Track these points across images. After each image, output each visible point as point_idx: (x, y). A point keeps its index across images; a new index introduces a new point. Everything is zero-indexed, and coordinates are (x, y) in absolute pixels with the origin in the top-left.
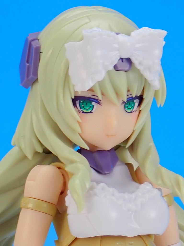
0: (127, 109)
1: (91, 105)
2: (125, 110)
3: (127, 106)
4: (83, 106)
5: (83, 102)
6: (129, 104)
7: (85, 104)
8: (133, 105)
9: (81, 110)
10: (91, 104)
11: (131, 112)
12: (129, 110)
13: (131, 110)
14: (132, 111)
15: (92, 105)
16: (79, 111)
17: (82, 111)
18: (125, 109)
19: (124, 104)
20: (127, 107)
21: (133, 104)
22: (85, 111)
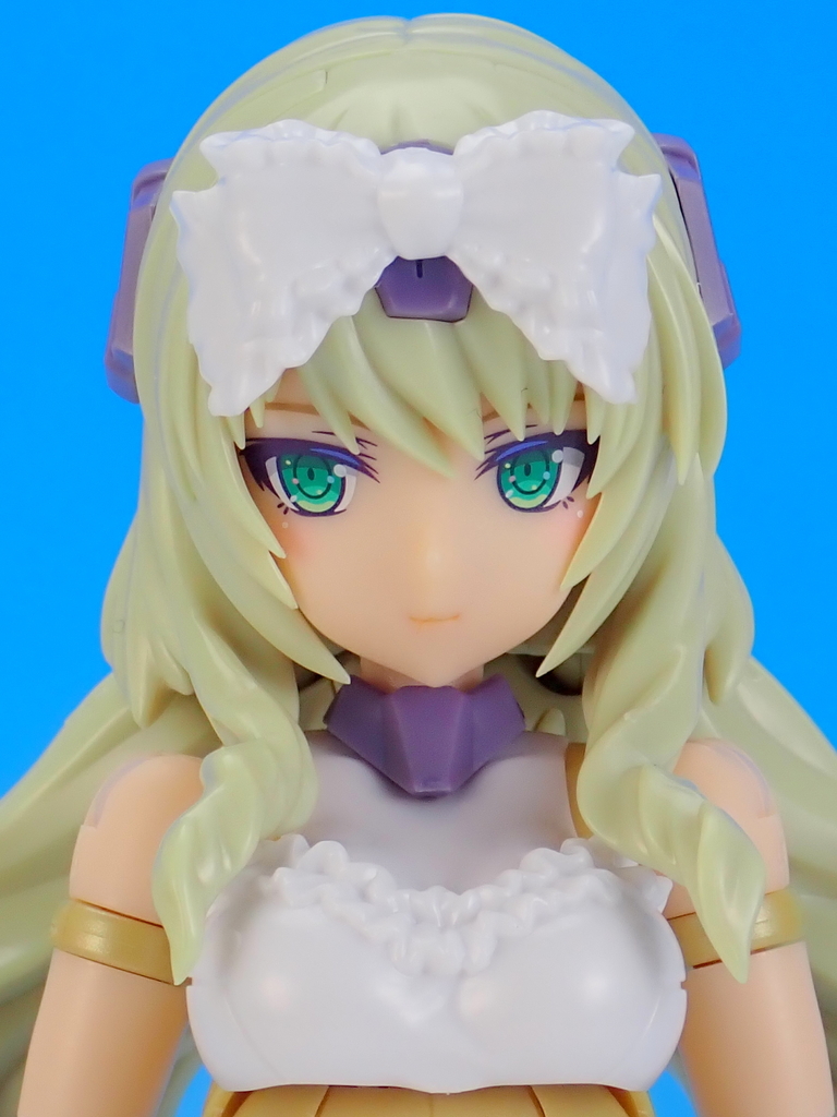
0: (513, 496)
1: (330, 480)
2: (507, 500)
3: (512, 479)
4: (295, 481)
5: (295, 466)
6: (520, 469)
7: (303, 471)
8: (547, 476)
9: (288, 503)
10: (330, 473)
11: (538, 509)
12: (530, 499)
13: (541, 497)
14: (545, 502)
15: (336, 477)
16: (280, 506)
17: (295, 504)
18: (502, 493)
19: (493, 472)
20: (514, 483)
21: (548, 469)
22: (306, 505)
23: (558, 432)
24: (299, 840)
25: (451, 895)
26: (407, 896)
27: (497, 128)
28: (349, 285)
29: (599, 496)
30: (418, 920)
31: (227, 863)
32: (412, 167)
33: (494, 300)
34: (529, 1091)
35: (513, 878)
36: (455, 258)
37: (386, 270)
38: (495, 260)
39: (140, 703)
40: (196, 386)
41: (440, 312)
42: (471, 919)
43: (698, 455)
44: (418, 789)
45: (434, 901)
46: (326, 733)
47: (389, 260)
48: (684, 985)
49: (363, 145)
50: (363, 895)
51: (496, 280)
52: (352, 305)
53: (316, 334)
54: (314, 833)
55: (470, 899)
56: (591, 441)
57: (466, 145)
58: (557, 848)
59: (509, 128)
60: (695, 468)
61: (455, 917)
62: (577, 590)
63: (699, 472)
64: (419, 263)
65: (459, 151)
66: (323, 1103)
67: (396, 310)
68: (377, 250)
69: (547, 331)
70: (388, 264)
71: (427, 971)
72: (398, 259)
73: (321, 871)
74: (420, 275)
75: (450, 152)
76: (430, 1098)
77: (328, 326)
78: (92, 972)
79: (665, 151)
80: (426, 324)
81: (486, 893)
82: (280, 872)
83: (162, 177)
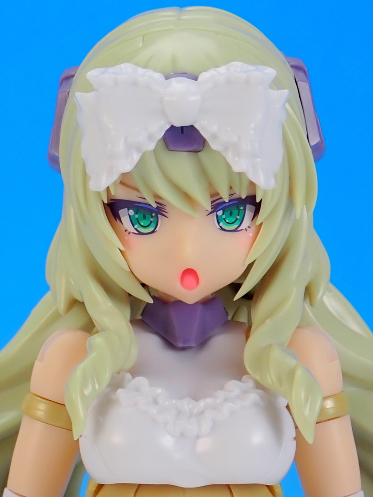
23: (243, 197)
24: (129, 376)
25: (194, 402)
26: (174, 402)
27: (217, 69)
28: (150, 138)
29: (261, 224)
30: (179, 413)
31: (97, 386)
32: (179, 85)
33: (213, 145)
34: (228, 487)
35: (221, 394)
36: (197, 126)
37: (167, 131)
38: (215, 128)
39: (62, 304)
40: (85, 177)
41: (191, 149)
42: (202, 413)
43: (305, 206)
44: (180, 345)
45: (186, 405)
46: (142, 320)
47: (168, 127)
48: (295, 438)
49: (158, 76)
50: (155, 402)
51: (215, 137)
52: (151, 146)
53: (136, 157)
54: (135, 372)
55: (202, 403)
56: (258, 201)
57: (203, 77)
58: (240, 379)
59: (222, 69)
60: (304, 212)
61: (195, 411)
62: (250, 266)
63: (305, 213)
64: (182, 127)
65: (200, 79)
66: (136, 491)
67: (171, 148)
68: (163, 122)
69: (237, 159)
70: (168, 128)
71: (182, 435)
72: (172, 127)
73: (137, 390)
74: (182, 133)
75: (196, 79)
76: (184, 490)
77: (140, 155)
78: (39, 426)
79: (292, 67)
80: (185, 153)
81: (209, 400)
82: (120, 391)
83: (73, 76)
